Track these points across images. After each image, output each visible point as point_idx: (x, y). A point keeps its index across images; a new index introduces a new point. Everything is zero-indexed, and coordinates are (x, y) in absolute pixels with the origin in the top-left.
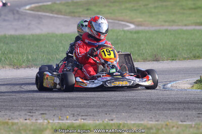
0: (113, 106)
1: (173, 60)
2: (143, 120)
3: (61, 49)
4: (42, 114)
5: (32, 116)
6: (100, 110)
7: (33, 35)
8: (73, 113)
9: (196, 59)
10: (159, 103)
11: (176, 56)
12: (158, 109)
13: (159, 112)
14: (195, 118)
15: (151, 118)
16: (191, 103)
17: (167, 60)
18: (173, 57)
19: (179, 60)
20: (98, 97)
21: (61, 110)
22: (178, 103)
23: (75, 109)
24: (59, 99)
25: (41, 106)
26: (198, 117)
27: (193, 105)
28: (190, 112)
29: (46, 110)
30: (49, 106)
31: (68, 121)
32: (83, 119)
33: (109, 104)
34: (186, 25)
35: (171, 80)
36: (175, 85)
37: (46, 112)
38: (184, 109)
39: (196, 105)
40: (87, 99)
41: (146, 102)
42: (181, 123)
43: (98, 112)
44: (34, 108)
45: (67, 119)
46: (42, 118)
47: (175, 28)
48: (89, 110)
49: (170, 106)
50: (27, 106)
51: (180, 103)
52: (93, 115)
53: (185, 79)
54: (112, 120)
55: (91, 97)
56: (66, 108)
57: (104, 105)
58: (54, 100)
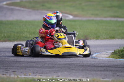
0: (59, 67)
1: (97, 39)
2: (78, 77)
3: (26, 30)
4: (14, 71)
5: (7, 73)
6: (51, 70)
7: (8, 21)
8: (33, 71)
9: (111, 39)
10: (88, 66)
11: (99, 37)
12: (88, 70)
13: (88, 72)
14: (111, 77)
15: (83, 76)
16: (109, 67)
17: (93, 39)
18: (97, 37)
19: (101, 39)
20: (49, 62)
21: (26, 69)
22: (100, 67)
23: (35, 69)
24: (25, 62)
25: (13, 66)
26: (113, 76)
27: (110, 68)
28: (108, 73)
29: (16, 69)
30: (18, 67)
31: (31, 77)
32: (40, 75)
33: (56, 66)
34: (105, 17)
35: (96, 52)
36: (98, 55)
37: (16, 70)
38: (104, 71)
39: (112, 68)
40: (43, 62)
41: (80, 65)
42: (102, 80)
43: (49, 71)
44: (8, 68)
45: (30, 75)
46: (13, 74)
47: (98, 19)
48: (44, 69)
49: (95, 68)
50: (4, 66)
51: (102, 66)
52: (46, 73)
53: (104, 51)
54: (58, 76)
55: (45, 62)
56: (29, 68)
57: (54, 67)
58: (21, 63)
